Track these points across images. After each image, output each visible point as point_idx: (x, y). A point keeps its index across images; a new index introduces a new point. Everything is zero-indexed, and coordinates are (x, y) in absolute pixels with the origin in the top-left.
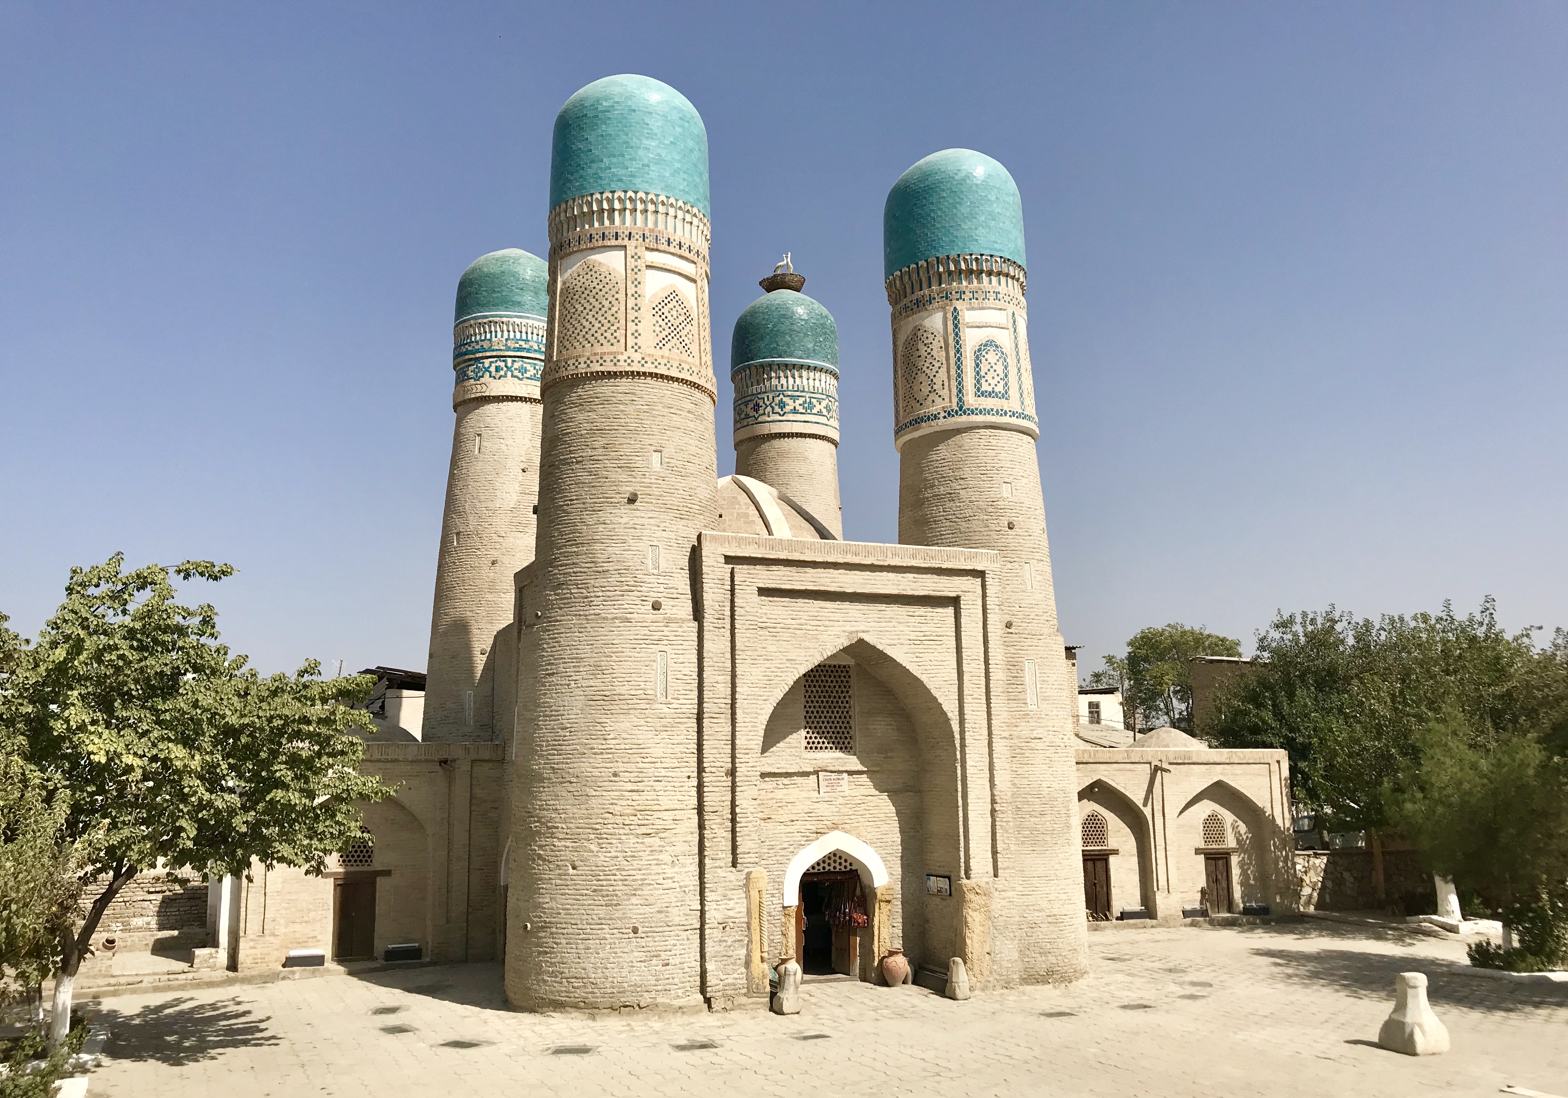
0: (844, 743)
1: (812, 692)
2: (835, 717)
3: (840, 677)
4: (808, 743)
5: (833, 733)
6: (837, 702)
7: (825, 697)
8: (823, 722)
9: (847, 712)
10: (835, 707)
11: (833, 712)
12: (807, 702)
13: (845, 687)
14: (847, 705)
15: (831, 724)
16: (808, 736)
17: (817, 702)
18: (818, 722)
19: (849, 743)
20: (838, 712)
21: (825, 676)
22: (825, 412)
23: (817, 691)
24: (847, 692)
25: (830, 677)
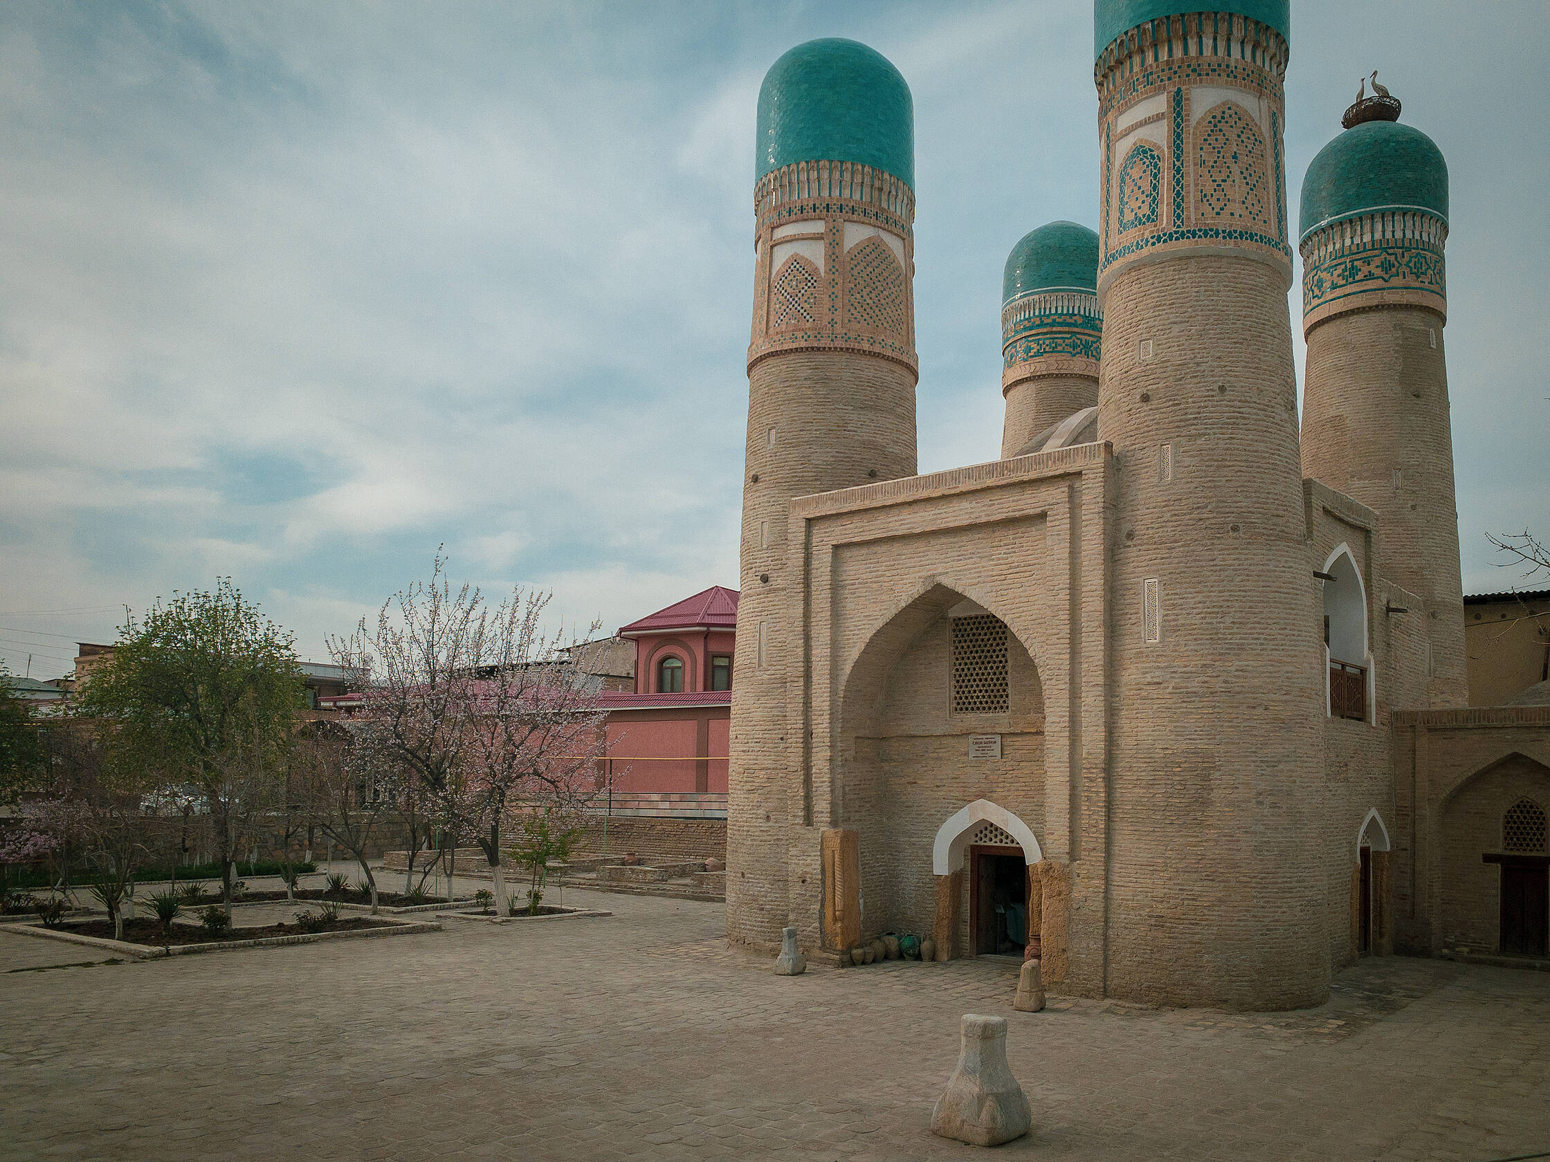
0: (998, 702)
1: (963, 647)
2: (989, 674)
3: (994, 628)
4: (958, 704)
5: (986, 691)
6: (992, 657)
7: (977, 652)
8: (975, 680)
9: (1004, 667)
10: (989, 662)
11: (986, 668)
12: (957, 659)
13: (1001, 638)
14: (1003, 660)
15: (983, 682)
16: (958, 696)
17: (968, 658)
18: (969, 681)
19: (1004, 702)
20: (992, 668)
21: (977, 629)
22: (1378, 272)
23: (968, 647)
24: (1003, 644)
25: (983, 628)
